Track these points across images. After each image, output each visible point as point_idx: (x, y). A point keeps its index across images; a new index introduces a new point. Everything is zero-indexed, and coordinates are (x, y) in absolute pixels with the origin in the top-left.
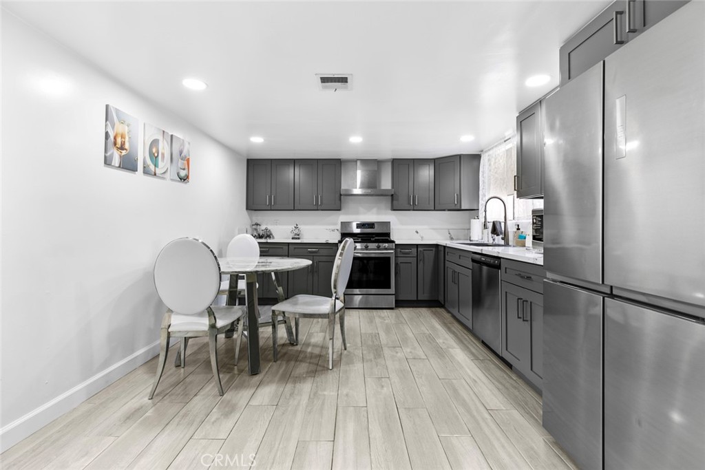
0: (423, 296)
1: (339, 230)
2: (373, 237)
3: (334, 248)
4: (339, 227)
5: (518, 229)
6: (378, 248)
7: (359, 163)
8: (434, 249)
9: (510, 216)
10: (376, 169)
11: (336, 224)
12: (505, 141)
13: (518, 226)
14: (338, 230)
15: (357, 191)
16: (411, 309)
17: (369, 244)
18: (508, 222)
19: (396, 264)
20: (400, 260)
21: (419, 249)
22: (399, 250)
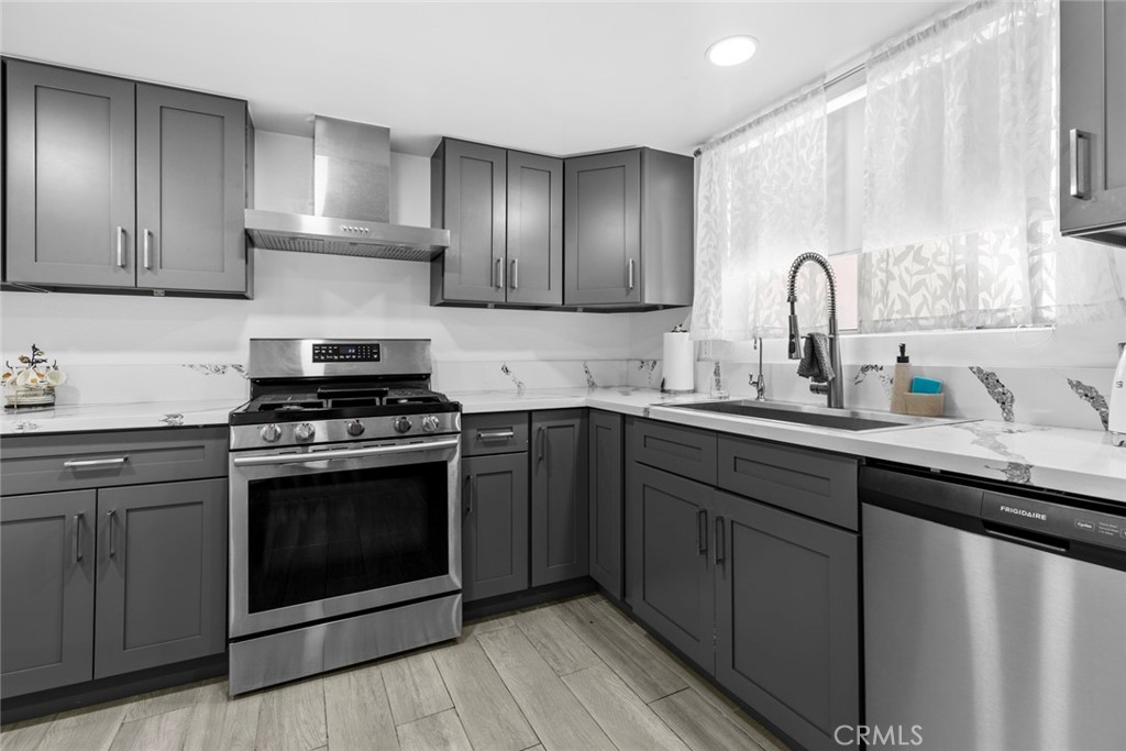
0: (547, 574)
1: (246, 368)
2: (382, 394)
3: (209, 444)
4: (243, 356)
5: (903, 359)
6: (403, 434)
7: (320, 128)
8: (576, 422)
9: (847, 319)
10: (388, 163)
11: (231, 347)
12: (826, 87)
13: (903, 348)
14: (239, 368)
15: (315, 224)
16: (510, 620)
17: (364, 422)
18: (842, 338)
19: (465, 481)
20: (478, 466)
21: (536, 426)
22: (473, 433)
